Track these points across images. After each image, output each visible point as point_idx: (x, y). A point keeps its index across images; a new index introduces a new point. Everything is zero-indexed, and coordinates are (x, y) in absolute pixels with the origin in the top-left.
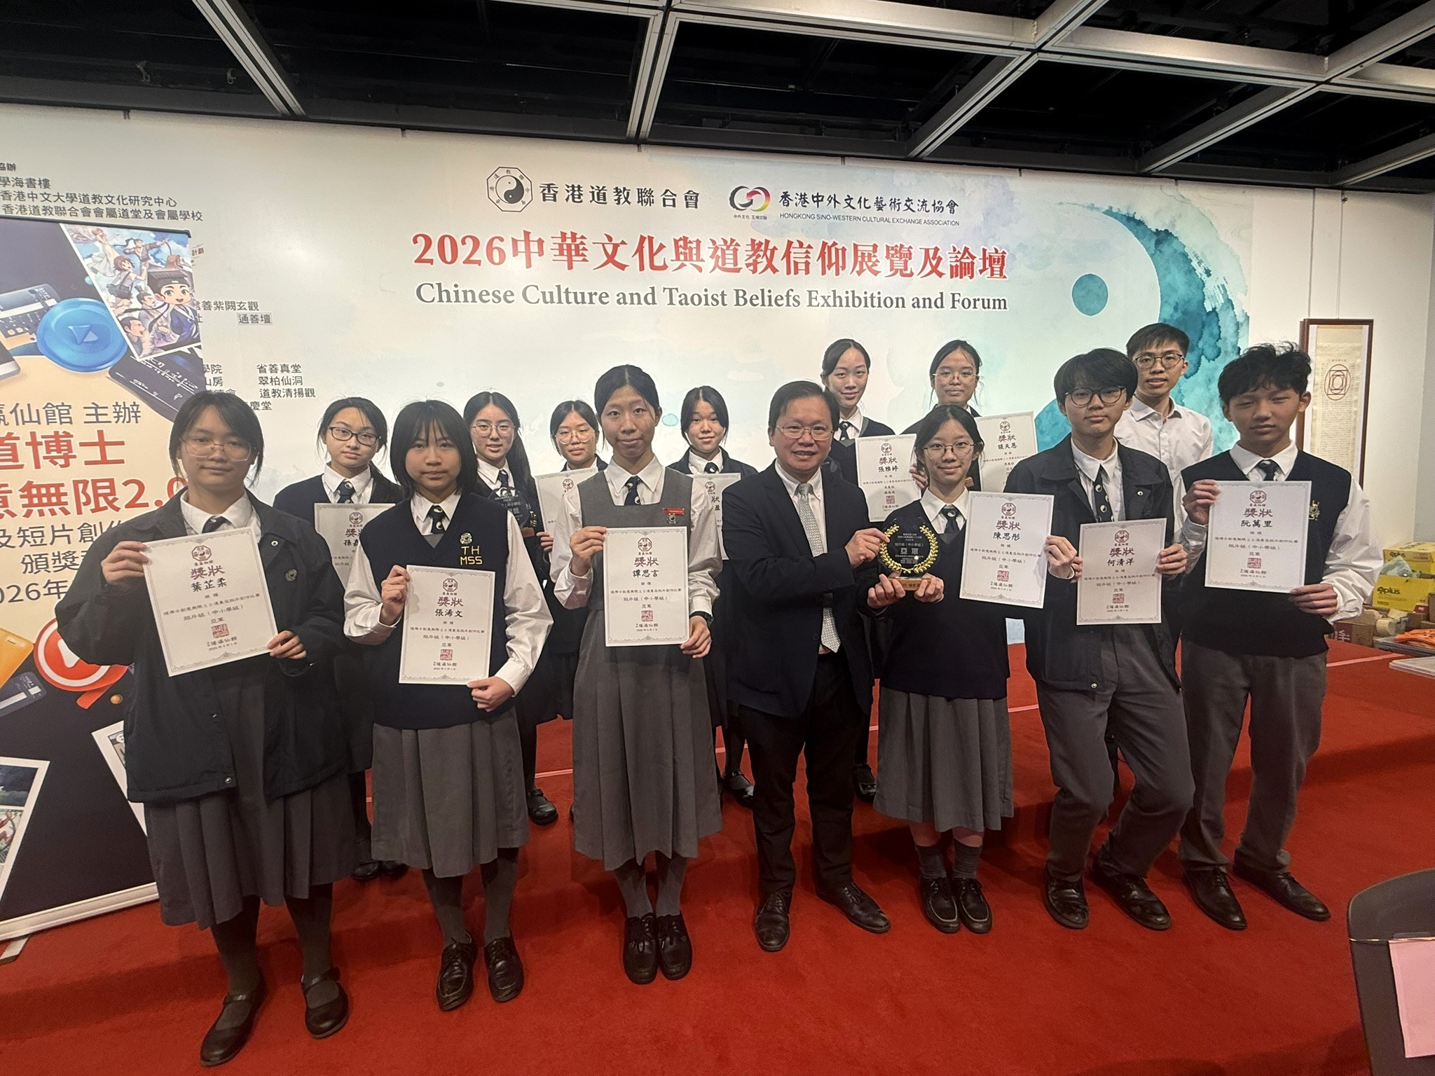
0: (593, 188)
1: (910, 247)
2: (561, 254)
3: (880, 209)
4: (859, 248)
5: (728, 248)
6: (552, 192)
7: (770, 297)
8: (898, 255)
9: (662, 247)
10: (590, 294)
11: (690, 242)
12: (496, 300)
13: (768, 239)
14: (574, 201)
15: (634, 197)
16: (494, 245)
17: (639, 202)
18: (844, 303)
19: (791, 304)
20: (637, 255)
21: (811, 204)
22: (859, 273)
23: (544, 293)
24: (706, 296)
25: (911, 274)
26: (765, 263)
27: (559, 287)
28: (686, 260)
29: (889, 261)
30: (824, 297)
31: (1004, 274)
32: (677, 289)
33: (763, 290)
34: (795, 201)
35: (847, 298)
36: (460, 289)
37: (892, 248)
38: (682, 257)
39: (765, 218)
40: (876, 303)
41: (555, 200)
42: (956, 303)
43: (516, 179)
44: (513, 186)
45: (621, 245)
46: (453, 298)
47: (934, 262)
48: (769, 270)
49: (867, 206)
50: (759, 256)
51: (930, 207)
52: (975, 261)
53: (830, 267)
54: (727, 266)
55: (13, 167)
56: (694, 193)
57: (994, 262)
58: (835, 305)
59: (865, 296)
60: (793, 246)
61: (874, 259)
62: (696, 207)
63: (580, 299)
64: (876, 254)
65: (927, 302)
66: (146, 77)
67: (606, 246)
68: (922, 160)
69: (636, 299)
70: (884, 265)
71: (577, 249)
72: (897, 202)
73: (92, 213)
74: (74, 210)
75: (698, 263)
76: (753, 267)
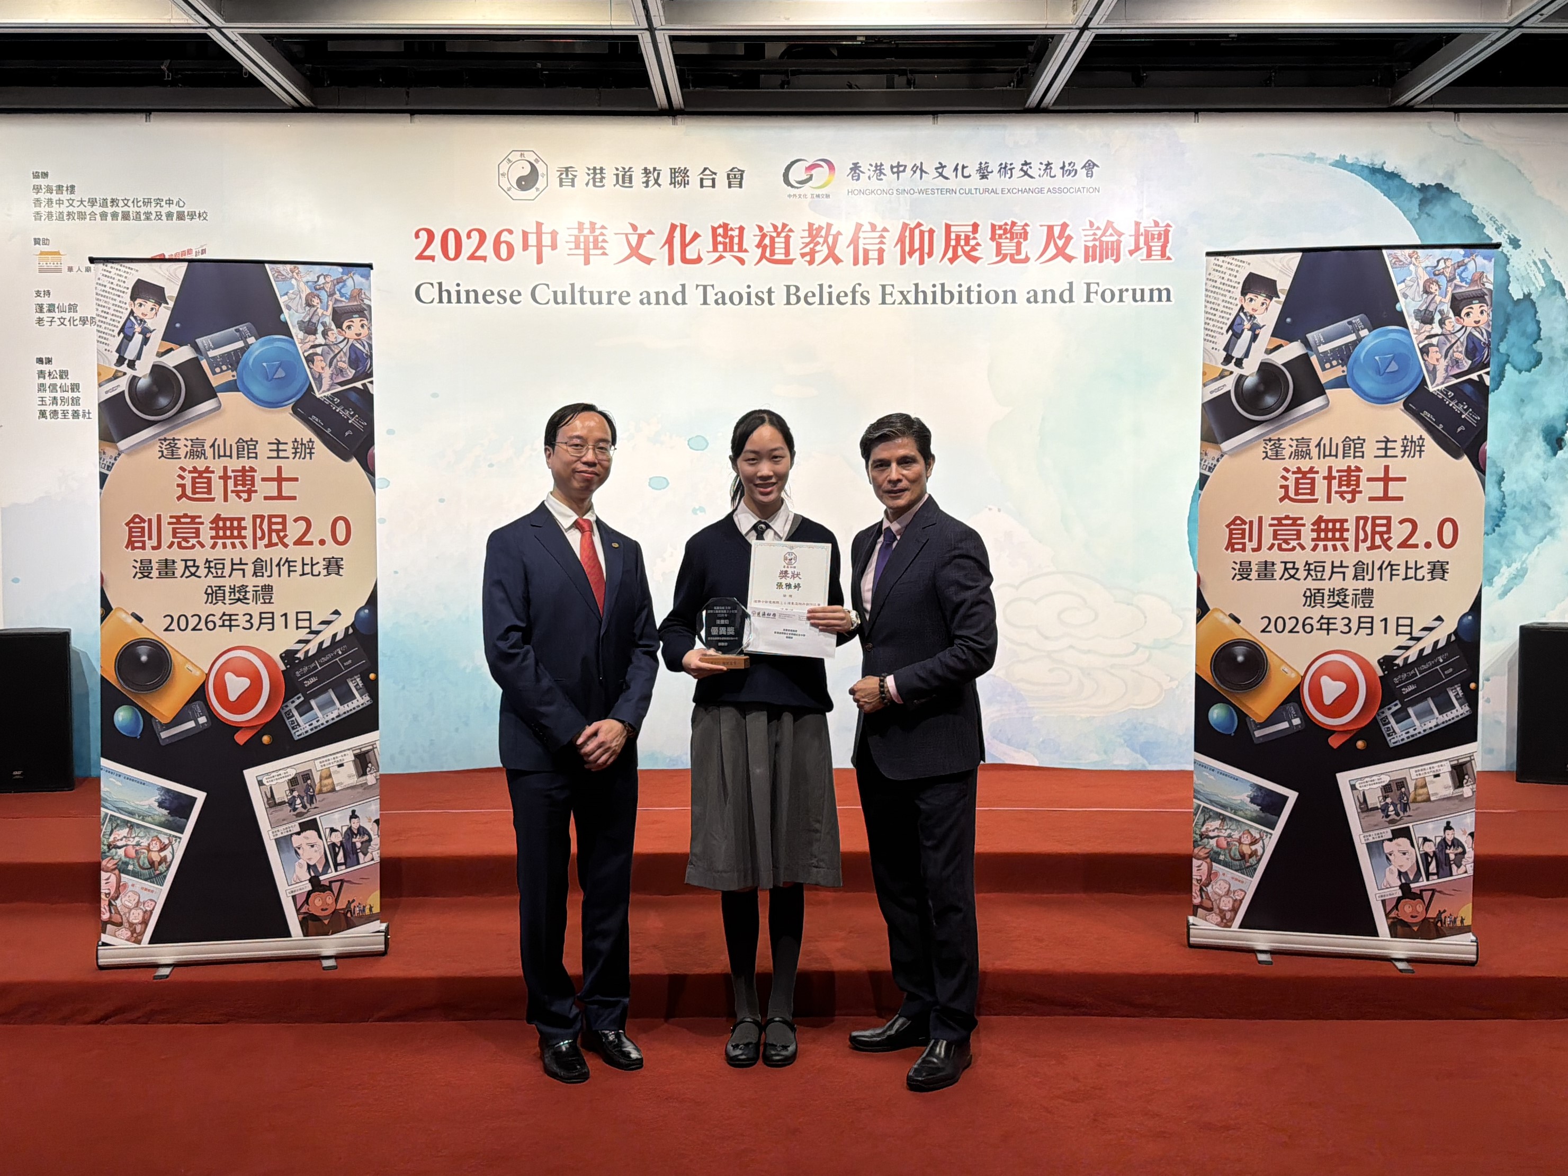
0: (617, 169)
1: (1026, 225)
2: (577, 247)
3: (984, 177)
4: (953, 229)
5: (778, 235)
6: (570, 176)
7: (830, 294)
8: (1008, 235)
9: (696, 236)
10: (609, 294)
11: (732, 229)
12: (501, 301)
13: (830, 222)
14: (594, 185)
15: (665, 178)
16: (502, 239)
17: (671, 184)
18: (930, 299)
19: (858, 301)
20: (667, 246)
21: (889, 176)
22: (952, 261)
23: (555, 293)
24: (749, 294)
25: (1027, 259)
26: (825, 251)
27: (573, 285)
28: (725, 250)
29: (994, 244)
30: (902, 293)
31: (1168, 254)
32: (713, 286)
33: (821, 286)
34: (868, 173)
35: (934, 293)
36: (462, 289)
37: (1000, 227)
38: (720, 247)
39: (828, 196)
40: (974, 297)
41: (573, 186)
42: (1093, 296)
43: (530, 162)
45: (649, 236)
46: (454, 298)
47: (1060, 243)
48: (831, 260)
49: (966, 174)
50: (818, 243)
51: (1056, 170)
52: (1122, 239)
53: (911, 254)
54: (777, 257)
55: (45, 175)
56: (739, 170)
57: (1153, 239)
58: (917, 302)
59: (960, 289)
60: (863, 229)
61: (972, 242)
62: (741, 187)
63: (597, 299)
64: (976, 236)
65: (1049, 295)
66: (168, 76)
67: (629, 236)
68: (1046, 111)
69: (662, 298)
70: (986, 249)
71: (596, 242)
72: (1009, 167)
73: (109, 217)
74: (93, 215)
75: (740, 255)
76: (811, 257)
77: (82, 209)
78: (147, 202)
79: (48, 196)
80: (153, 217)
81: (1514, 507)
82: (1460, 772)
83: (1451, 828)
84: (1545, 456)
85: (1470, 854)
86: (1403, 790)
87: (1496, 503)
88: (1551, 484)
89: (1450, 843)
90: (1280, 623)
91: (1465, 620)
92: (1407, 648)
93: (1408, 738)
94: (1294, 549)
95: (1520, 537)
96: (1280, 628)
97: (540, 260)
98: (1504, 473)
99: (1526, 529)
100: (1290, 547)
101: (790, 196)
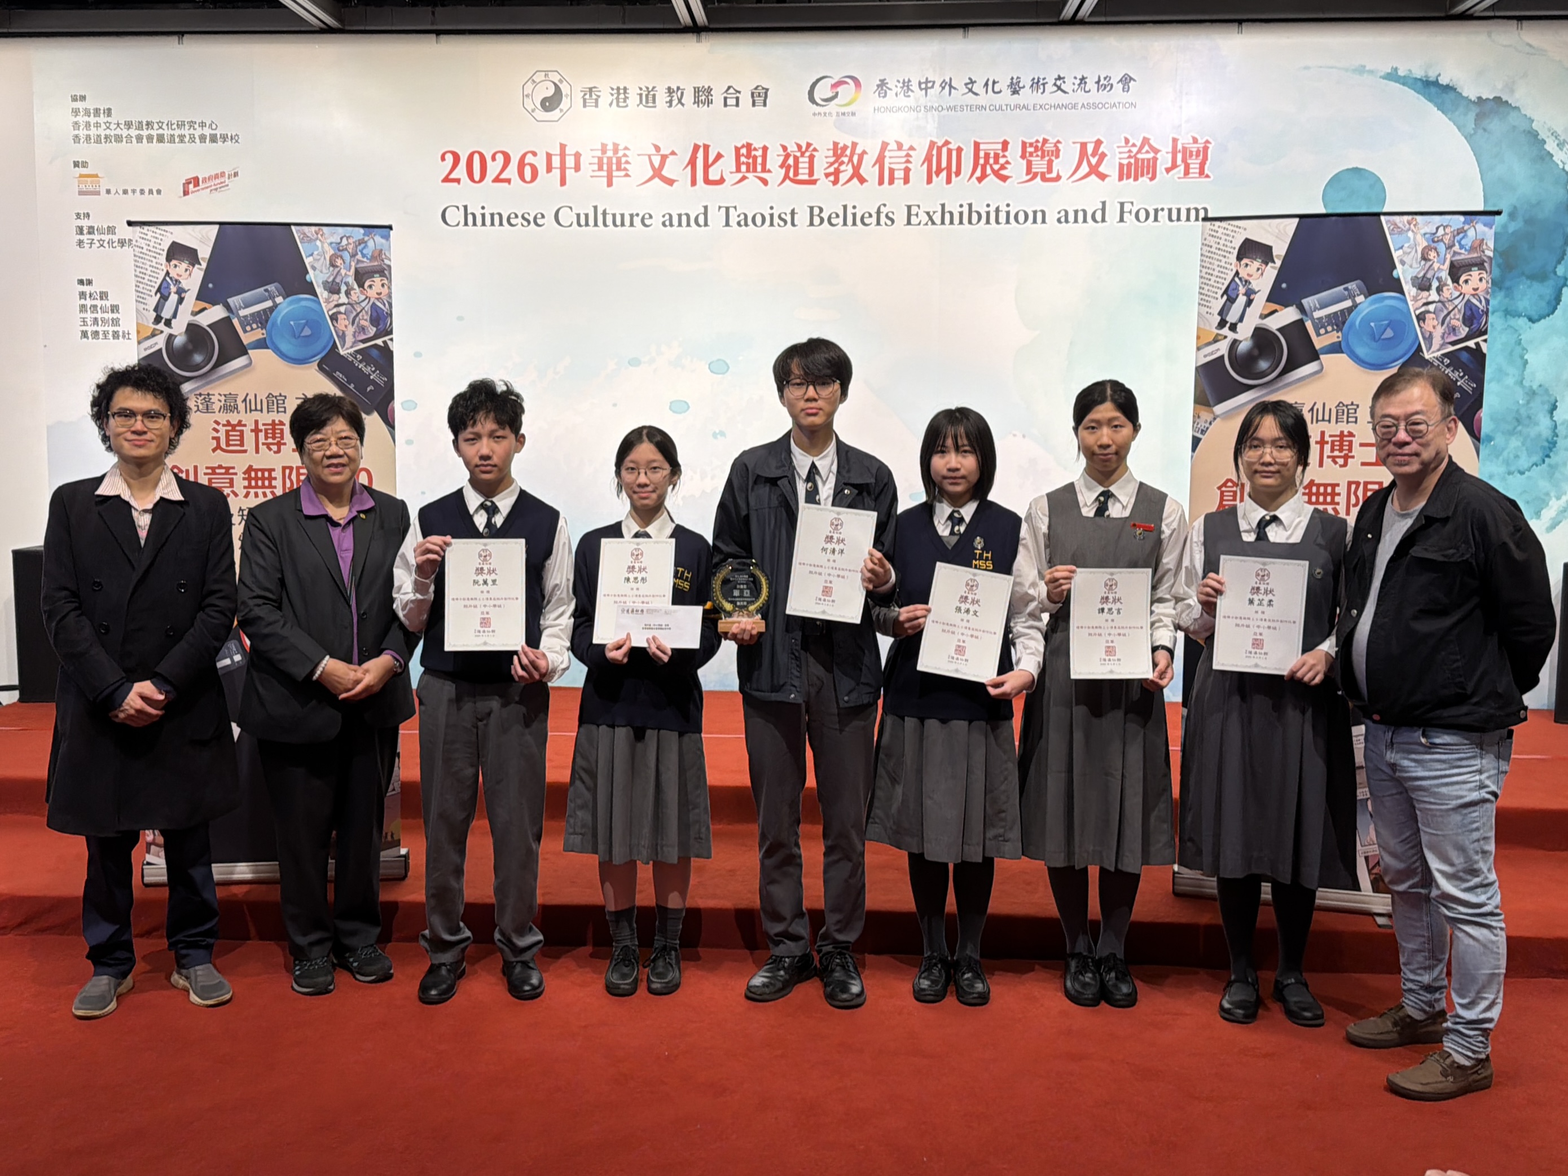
0: (641, 89)
1: (1058, 142)
2: (600, 169)
3: (1015, 92)
4: (982, 147)
5: (802, 155)
6: (594, 97)
7: (854, 215)
8: (1039, 153)
9: (719, 156)
10: (632, 216)
11: (755, 149)
12: (525, 223)
13: (856, 140)
14: (618, 105)
15: (689, 98)
16: (527, 161)
17: (694, 103)
18: (956, 220)
19: (882, 222)
20: (689, 167)
21: (917, 93)
22: (980, 180)
23: (578, 215)
24: (772, 215)
25: (1058, 178)
26: (850, 170)
27: (595, 208)
28: (748, 171)
29: (1024, 162)
30: (928, 213)
31: (1206, 172)
32: (735, 208)
33: (845, 207)
34: (895, 90)
35: (961, 214)
36: (487, 212)
37: (1031, 145)
38: (743, 168)
39: (853, 114)
40: (1002, 217)
41: (597, 106)
42: (1126, 216)
43: (555, 84)
45: (671, 157)
46: (479, 221)
47: (1094, 161)
48: (855, 180)
49: (996, 89)
50: (842, 163)
51: (1091, 85)
52: (1159, 156)
53: (938, 174)
54: (800, 177)
55: (83, 98)
56: (764, 88)
57: (1191, 155)
58: (943, 223)
59: (988, 209)
60: (889, 148)
61: (1002, 161)
62: (765, 105)
63: (619, 221)
64: (1006, 154)
65: (1081, 215)
67: (653, 158)
68: (1082, 23)
69: (685, 220)
70: (1016, 167)
71: (619, 163)
72: (1041, 82)
73: (145, 140)
74: (129, 137)
75: (764, 175)
76: (835, 176)
77: (118, 132)
78: (181, 125)
79: (86, 118)
80: (187, 139)
87: (1546, 433)
97: (563, 182)
98: (1556, 401)
101: (814, 114)
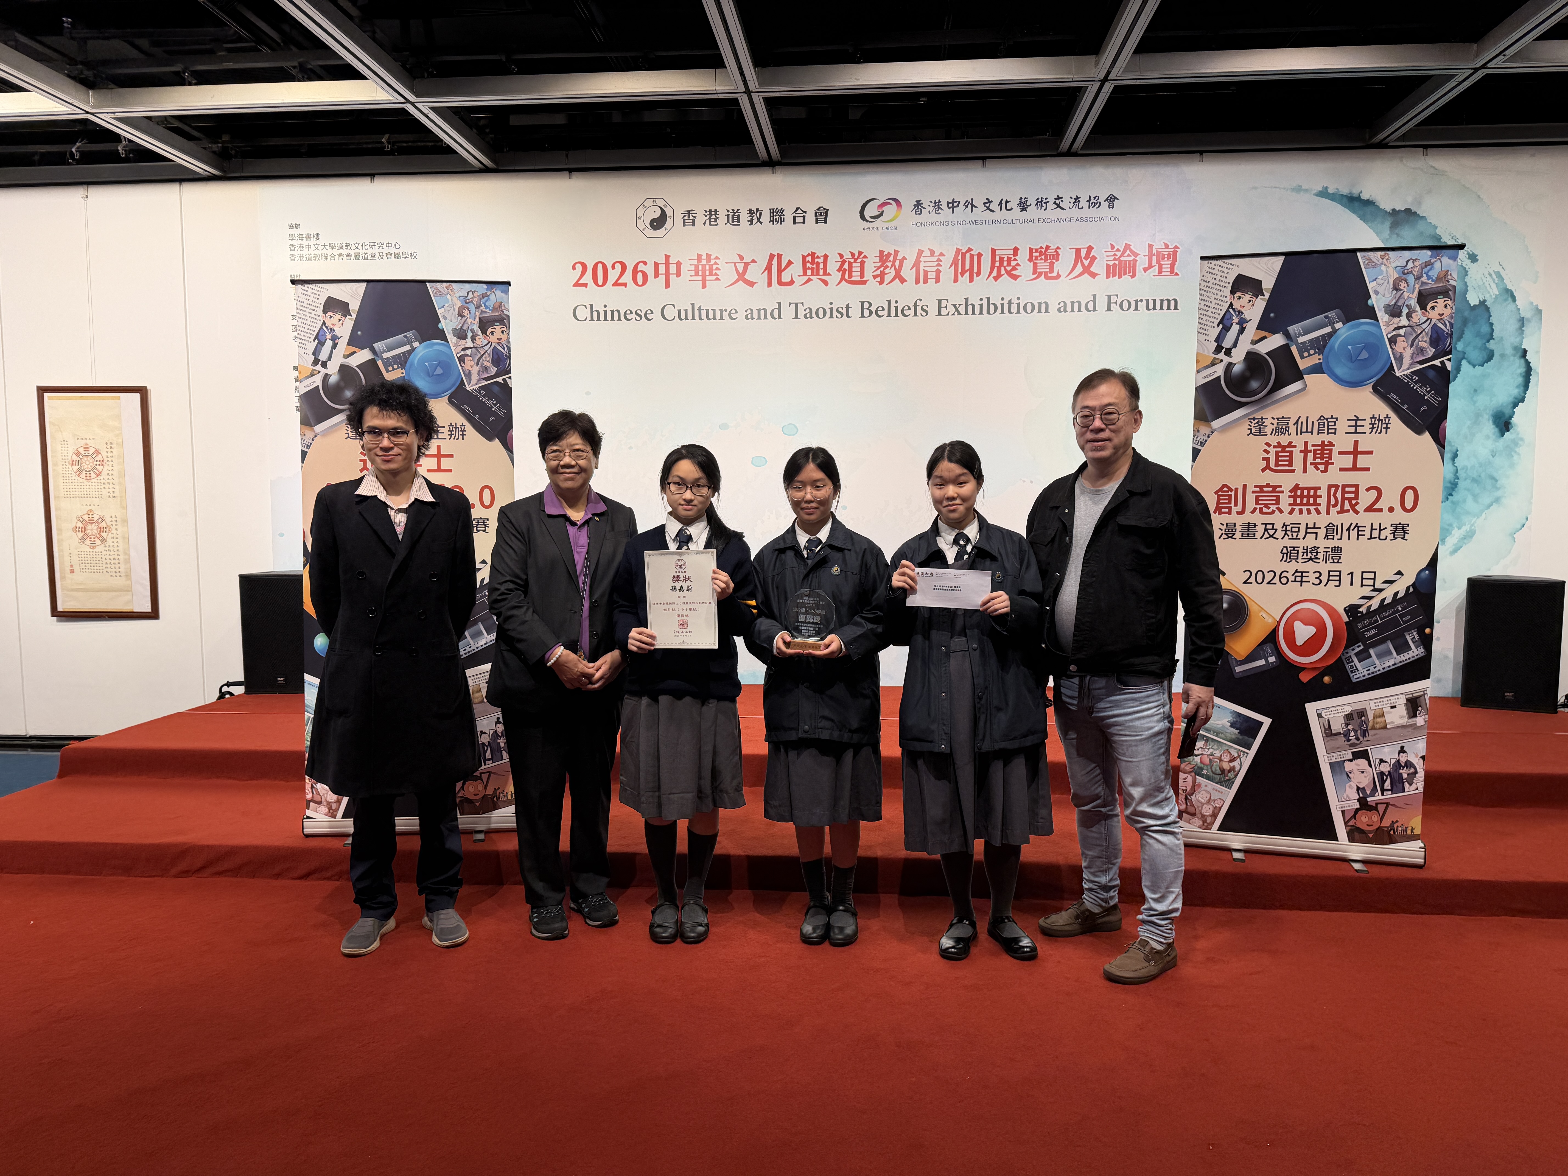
0: (728, 211)
1: (1058, 248)
2: (697, 274)
3: (1023, 209)
4: (997, 252)
5: (855, 261)
6: (692, 218)
7: (896, 308)
8: (1043, 257)
9: (790, 263)
10: (721, 311)
11: (818, 257)
12: (638, 318)
13: (897, 249)
14: (710, 224)
15: (765, 217)
16: (639, 269)
17: (770, 222)
18: (977, 311)
19: (918, 313)
20: (766, 272)
21: (946, 211)
22: (996, 279)
23: (679, 311)
24: (831, 309)
25: (1058, 276)
26: (893, 273)
27: (693, 305)
28: (812, 274)
29: (1031, 264)
30: (955, 306)
31: (1176, 270)
32: (802, 303)
33: (889, 302)
34: (928, 209)
35: (981, 305)
36: (608, 309)
37: (1037, 250)
38: (809, 272)
39: (895, 228)
40: (1014, 308)
41: (693, 225)
42: (1112, 306)
44: (658, 214)
45: (752, 264)
46: (602, 317)
47: (1086, 263)
48: (897, 281)
49: (1008, 208)
50: (887, 267)
51: (1083, 203)
52: (1138, 258)
53: (962, 275)
54: (854, 279)
55: (298, 226)
56: (825, 209)
57: (1163, 258)
58: (967, 313)
59: (1002, 302)
60: (924, 254)
61: (1013, 263)
62: (825, 222)
63: (711, 316)
64: (1017, 257)
65: (1076, 305)
66: (388, 148)
67: (737, 265)
68: (1076, 155)
69: (762, 314)
70: (1025, 269)
71: (711, 269)
72: (1044, 201)
73: (345, 258)
74: (333, 256)
75: (825, 278)
76: (881, 278)
77: (325, 251)
78: (372, 245)
79: (300, 242)
80: (377, 257)
81: (1465, 479)
82: (1414, 705)
83: (1404, 752)
84: (1494, 437)
85: (1421, 774)
86: (1363, 718)
87: (1450, 476)
88: (1497, 461)
89: (1403, 765)
90: (1260, 575)
91: (1423, 575)
92: (1370, 598)
93: (1369, 674)
94: (1273, 512)
95: (1470, 504)
96: (1260, 579)
97: (667, 285)
98: (1457, 451)
99: (1475, 497)
100: (1270, 510)
101: (865, 229)
